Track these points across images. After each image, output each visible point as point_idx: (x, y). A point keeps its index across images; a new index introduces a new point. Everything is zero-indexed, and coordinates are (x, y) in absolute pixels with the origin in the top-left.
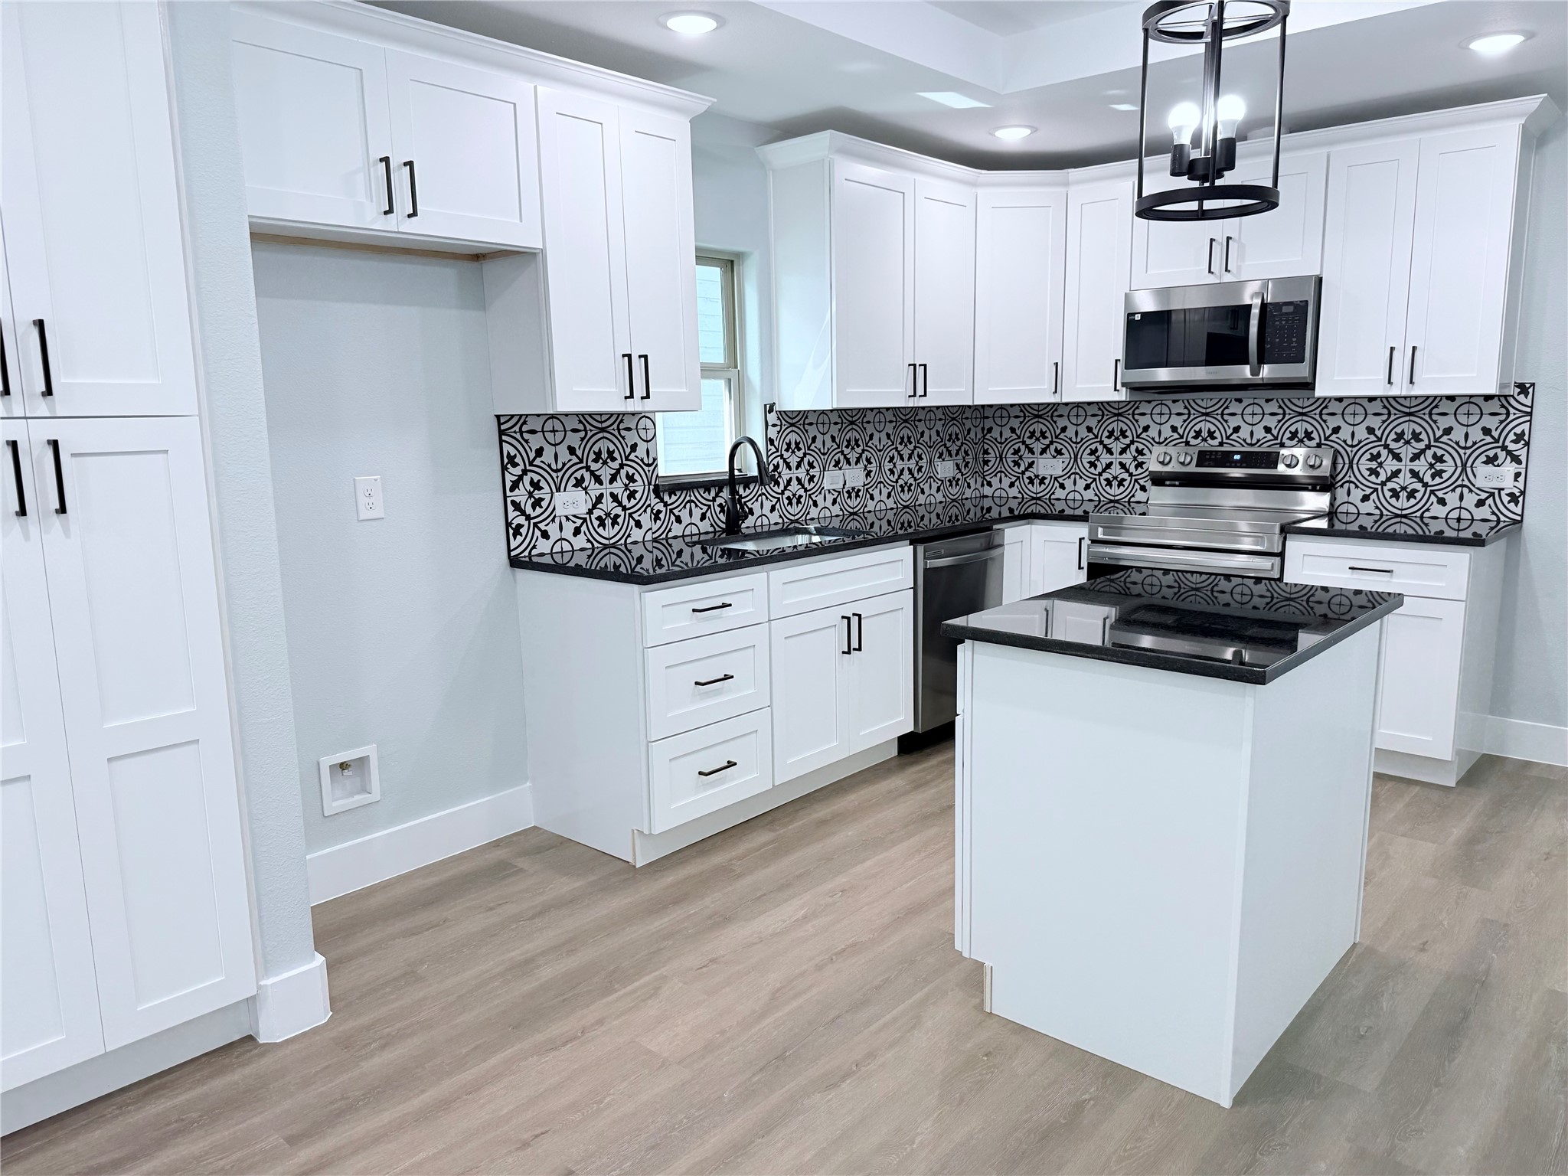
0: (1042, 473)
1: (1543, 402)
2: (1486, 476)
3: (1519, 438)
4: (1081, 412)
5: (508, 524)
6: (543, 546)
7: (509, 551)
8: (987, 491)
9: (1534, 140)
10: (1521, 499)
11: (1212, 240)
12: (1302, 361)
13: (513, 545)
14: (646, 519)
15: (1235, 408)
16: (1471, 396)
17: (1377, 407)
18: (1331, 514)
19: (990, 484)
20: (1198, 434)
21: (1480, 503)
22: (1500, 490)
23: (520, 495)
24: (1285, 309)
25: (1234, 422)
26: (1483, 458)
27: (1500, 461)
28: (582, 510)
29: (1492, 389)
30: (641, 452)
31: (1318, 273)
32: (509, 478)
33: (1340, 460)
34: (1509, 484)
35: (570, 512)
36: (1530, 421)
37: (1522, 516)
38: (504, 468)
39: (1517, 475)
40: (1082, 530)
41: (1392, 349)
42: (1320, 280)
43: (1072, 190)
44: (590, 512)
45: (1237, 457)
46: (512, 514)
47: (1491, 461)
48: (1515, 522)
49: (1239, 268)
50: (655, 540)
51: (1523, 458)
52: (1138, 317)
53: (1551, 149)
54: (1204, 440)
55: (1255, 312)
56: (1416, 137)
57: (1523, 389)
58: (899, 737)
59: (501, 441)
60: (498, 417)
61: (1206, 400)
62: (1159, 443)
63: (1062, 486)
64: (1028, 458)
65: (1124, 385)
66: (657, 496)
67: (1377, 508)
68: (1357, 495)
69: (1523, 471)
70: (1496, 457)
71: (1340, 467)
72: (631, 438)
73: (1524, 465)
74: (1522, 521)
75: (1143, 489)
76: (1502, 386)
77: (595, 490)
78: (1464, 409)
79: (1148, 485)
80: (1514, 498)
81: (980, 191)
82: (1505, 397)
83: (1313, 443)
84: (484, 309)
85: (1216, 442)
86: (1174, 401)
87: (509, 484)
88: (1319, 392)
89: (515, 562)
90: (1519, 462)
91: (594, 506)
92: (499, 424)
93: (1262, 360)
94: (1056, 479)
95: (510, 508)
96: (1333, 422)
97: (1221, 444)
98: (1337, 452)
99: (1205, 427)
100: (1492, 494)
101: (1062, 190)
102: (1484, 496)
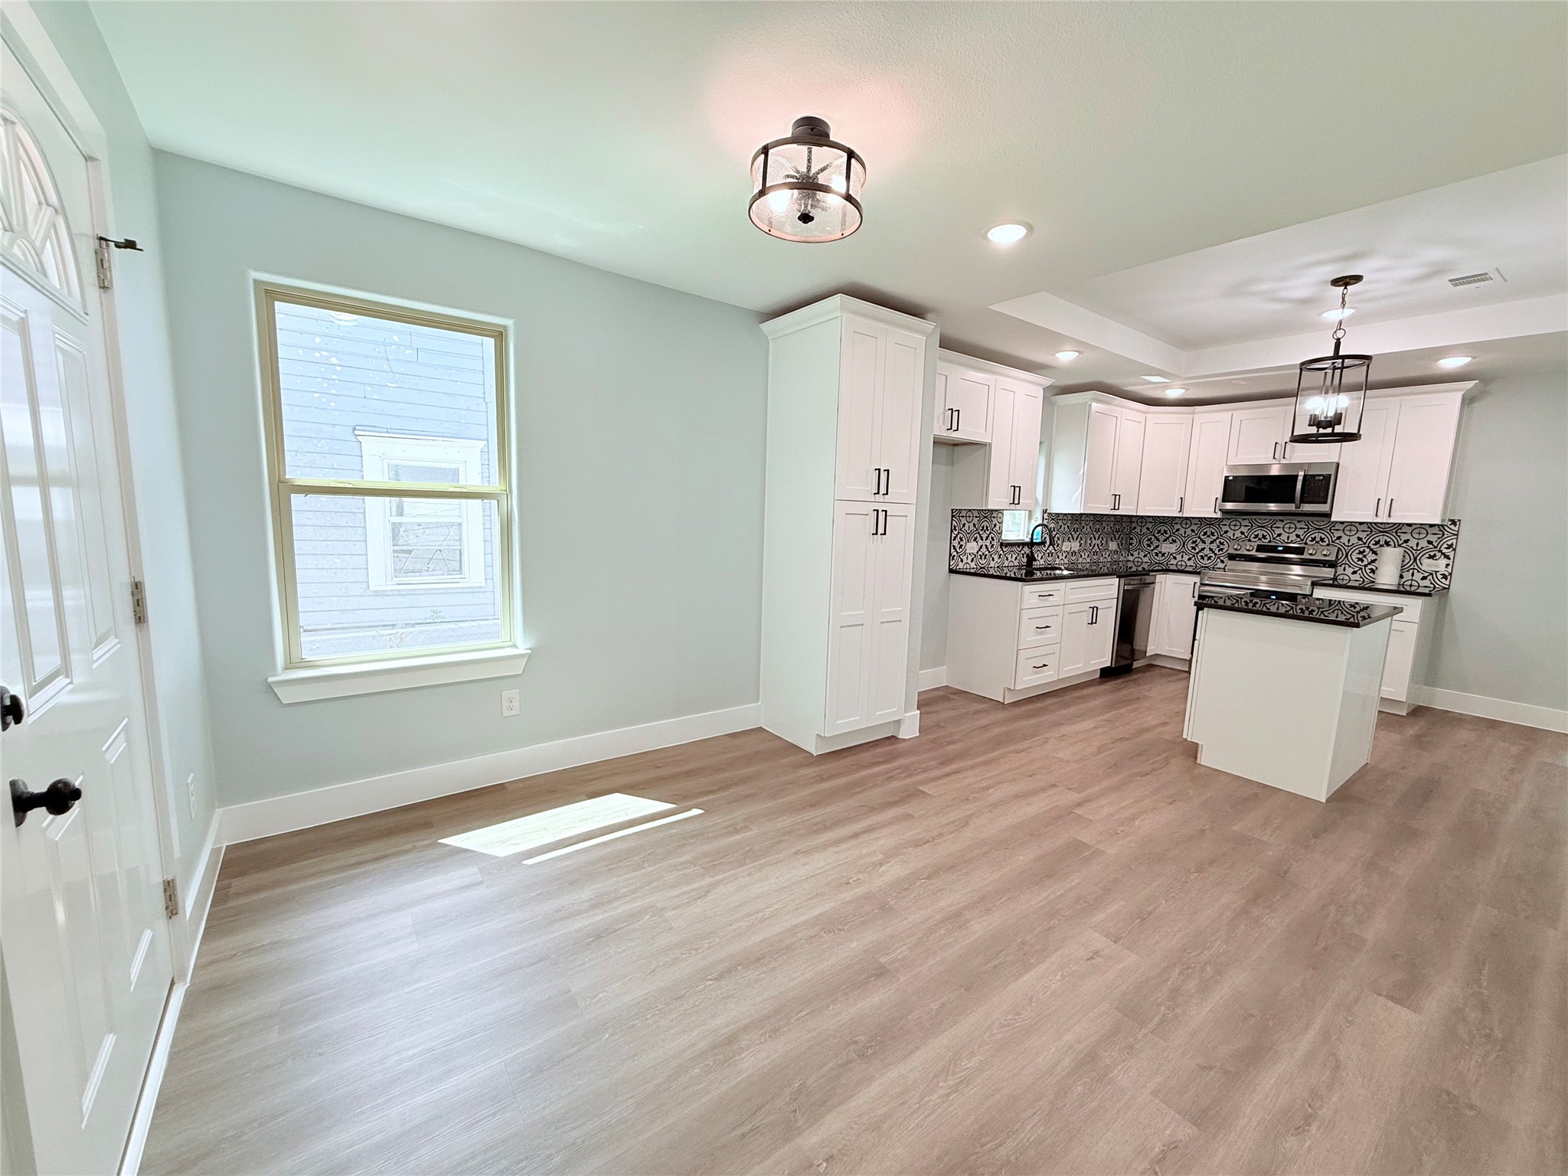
0: (1163, 551)
1: (1465, 531)
2: (1427, 565)
3: (1449, 547)
4: (1189, 522)
5: (950, 555)
6: (961, 565)
7: (950, 566)
8: (1130, 558)
9: (1468, 401)
10: (1449, 577)
11: (1276, 443)
12: (1326, 503)
13: (951, 564)
14: (996, 557)
15: (1280, 524)
16: (1421, 524)
17: (1365, 527)
18: (1335, 579)
19: (1132, 555)
20: (1256, 536)
21: (1424, 578)
22: (1436, 572)
23: (955, 543)
24: (1317, 478)
25: (1278, 531)
26: (1427, 555)
27: (1437, 558)
28: (975, 552)
29: (1438, 522)
30: (997, 528)
31: (1337, 461)
32: (953, 535)
33: (1340, 552)
34: (1442, 569)
35: (971, 551)
36: (1457, 538)
37: (1449, 586)
38: (952, 531)
39: (1448, 565)
40: (1197, 579)
41: (1379, 499)
42: (1338, 465)
43: (1195, 416)
44: (978, 553)
45: (1281, 548)
46: (953, 550)
47: (1431, 557)
48: (1445, 588)
49: (1291, 457)
50: (998, 567)
51: (1452, 557)
52: (1231, 478)
53: (1476, 405)
54: (1260, 539)
55: (1300, 478)
56: (1400, 398)
57: (1454, 522)
58: (1102, 669)
59: (952, 520)
60: (952, 510)
61: (1262, 520)
62: (1233, 540)
63: (1175, 558)
64: (1156, 543)
65: (1220, 510)
66: (1001, 548)
67: (1361, 577)
68: (1349, 571)
69: (1451, 564)
70: (1435, 555)
71: (1340, 556)
72: (995, 521)
73: (1452, 560)
74: (1449, 588)
75: (1222, 562)
76: (1443, 520)
77: (980, 543)
78: (1417, 531)
79: (1226, 560)
80: (1445, 577)
81: (1148, 416)
82: (1443, 526)
83: (1325, 544)
84: (953, 465)
85: (1267, 541)
86: (1243, 519)
87: (953, 538)
88: (1333, 519)
89: (951, 571)
90: (1449, 559)
91: (979, 550)
92: (952, 513)
93: (1303, 500)
94: (1171, 554)
95: (952, 548)
96: (1337, 534)
97: (1270, 542)
98: (1339, 548)
99: (1260, 533)
100: (1432, 574)
101: (1191, 416)
102: (1426, 574)
